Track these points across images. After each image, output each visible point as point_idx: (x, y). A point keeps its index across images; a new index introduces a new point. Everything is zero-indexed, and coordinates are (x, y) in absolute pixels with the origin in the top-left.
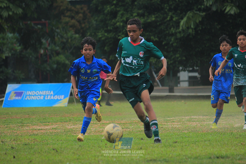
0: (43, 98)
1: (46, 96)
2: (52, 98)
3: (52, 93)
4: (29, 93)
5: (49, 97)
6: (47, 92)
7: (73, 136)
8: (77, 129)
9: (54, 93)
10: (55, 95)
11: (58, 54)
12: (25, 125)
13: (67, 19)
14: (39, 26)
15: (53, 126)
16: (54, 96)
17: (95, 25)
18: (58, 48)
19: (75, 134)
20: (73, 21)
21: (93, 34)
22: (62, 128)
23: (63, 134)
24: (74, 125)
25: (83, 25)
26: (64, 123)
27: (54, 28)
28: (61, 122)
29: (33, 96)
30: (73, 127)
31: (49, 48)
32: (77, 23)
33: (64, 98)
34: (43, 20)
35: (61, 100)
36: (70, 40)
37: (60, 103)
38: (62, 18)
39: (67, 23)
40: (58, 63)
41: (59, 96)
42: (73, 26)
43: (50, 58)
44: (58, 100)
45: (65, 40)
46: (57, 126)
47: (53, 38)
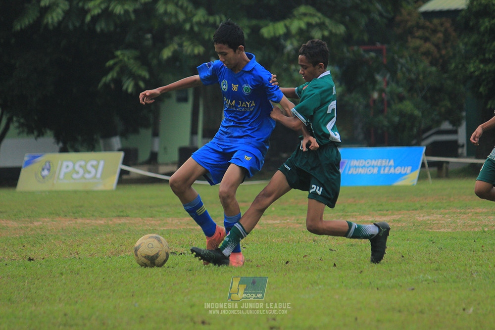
0: (378, 171)
1: (382, 169)
2: (392, 170)
3: (392, 163)
4: (355, 163)
5: (387, 169)
6: (384, 162)
7: (428, 233)
8: (433, 221)
9: (394, 163)
10: (397, 166)
11: (401, 99)
12: (349, 214)
13: (418, 42)
14: (373, 54)
15: (395, 216)
16: (395, 168)
17: (463, 51)
18: (401, 90)
19: (431, 229)
20: (428, 45)
21: (460, 66)
22: (409, 219)
23: (411, 229)
24: (428, 215)
25: (444, 52)
26: (413, 211)
27: (396, 57)
28: (408, 210)
29: (362, 167)
30: (428, 218)
31: (388, 89)
32: (433, 49)
33: (412, 171)
34: (378, 45)
35: (406, 174)
36: (421, 77)
37: (404, 179)
38: (410, 39)
39: (416, 49)
40: (402, 114)
41: (403, 168)
42: (427, 54)
43: (389, 105)
44: (400, 176)
45: (413, 76)
46: (400, 216)
47: (394, 73)
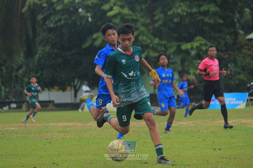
1: (231, 102)
2: (235, 103)
3: (235, 99)
11: (239, 74)
13: (246, 51)
14: (227, 56)
18: (239, 70)
20: (250, 52)
26: (241, 119)
27: (236, 57)
31: (233, 70)
33: (243, 102)
36: (247, 65)
37: (240, 106)
38: (242, 50)
39: (245, 54)
40: (240, 80)
41: (239, 101)
42: (250, 55)
43: (234, 76)
44: (238, 104)
45: (244, 65)
47: (236, 63)
